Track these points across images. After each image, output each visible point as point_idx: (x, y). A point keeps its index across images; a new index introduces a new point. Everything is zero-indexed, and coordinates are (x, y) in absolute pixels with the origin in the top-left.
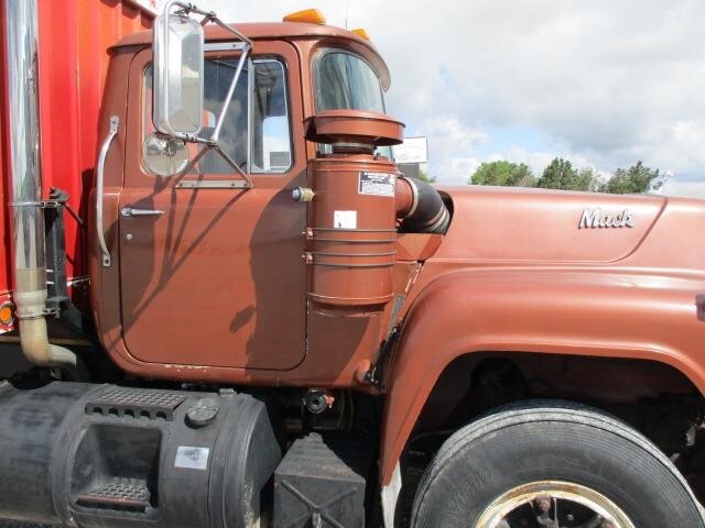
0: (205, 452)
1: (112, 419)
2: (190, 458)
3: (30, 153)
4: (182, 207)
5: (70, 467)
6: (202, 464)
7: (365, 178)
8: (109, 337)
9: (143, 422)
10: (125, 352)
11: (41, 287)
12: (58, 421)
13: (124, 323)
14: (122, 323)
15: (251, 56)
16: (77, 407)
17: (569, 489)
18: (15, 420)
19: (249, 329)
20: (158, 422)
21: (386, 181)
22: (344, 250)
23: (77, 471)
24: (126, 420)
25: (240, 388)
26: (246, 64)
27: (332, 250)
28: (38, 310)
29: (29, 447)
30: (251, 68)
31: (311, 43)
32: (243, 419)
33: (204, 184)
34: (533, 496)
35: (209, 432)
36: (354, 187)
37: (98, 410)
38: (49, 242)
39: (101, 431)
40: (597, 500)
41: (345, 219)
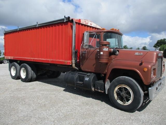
0: (88, 78)
1: (80, 75)
2: (87, 79)
3: (74, 45)
4: (89, 52)
5: (76, 79)
6: (88, 80)
7: (104, 48)
8: (81, 66)
9: (83, 75)
10: (83, 68)
11: (75, 60)
12: (75, 74)
13: (83, 65)
14: (82, 64)
15: (96, 34)
16: (77, 73)
17: (125, 86)
18: (71, 74)
19: (95, 66)
20: (84, 75)
21: (106, 49)
22: (102, 56)
23: (76, 80)
24: (81, 75)
25: (94, 73)
26: (96, 35)
27: (101, 56)
28: (74, 63)
29: (72, 77)
30: (97, 35)
31: (103, 32)
32: (93, 76)
33: (91, 49)
34: (121, 86)
35: (89, 77)
36: (102, 49)
37: (79, 74)
38: (76, 56)
39: (79, 76)
40: (128, 87)
41: (102, 53)
